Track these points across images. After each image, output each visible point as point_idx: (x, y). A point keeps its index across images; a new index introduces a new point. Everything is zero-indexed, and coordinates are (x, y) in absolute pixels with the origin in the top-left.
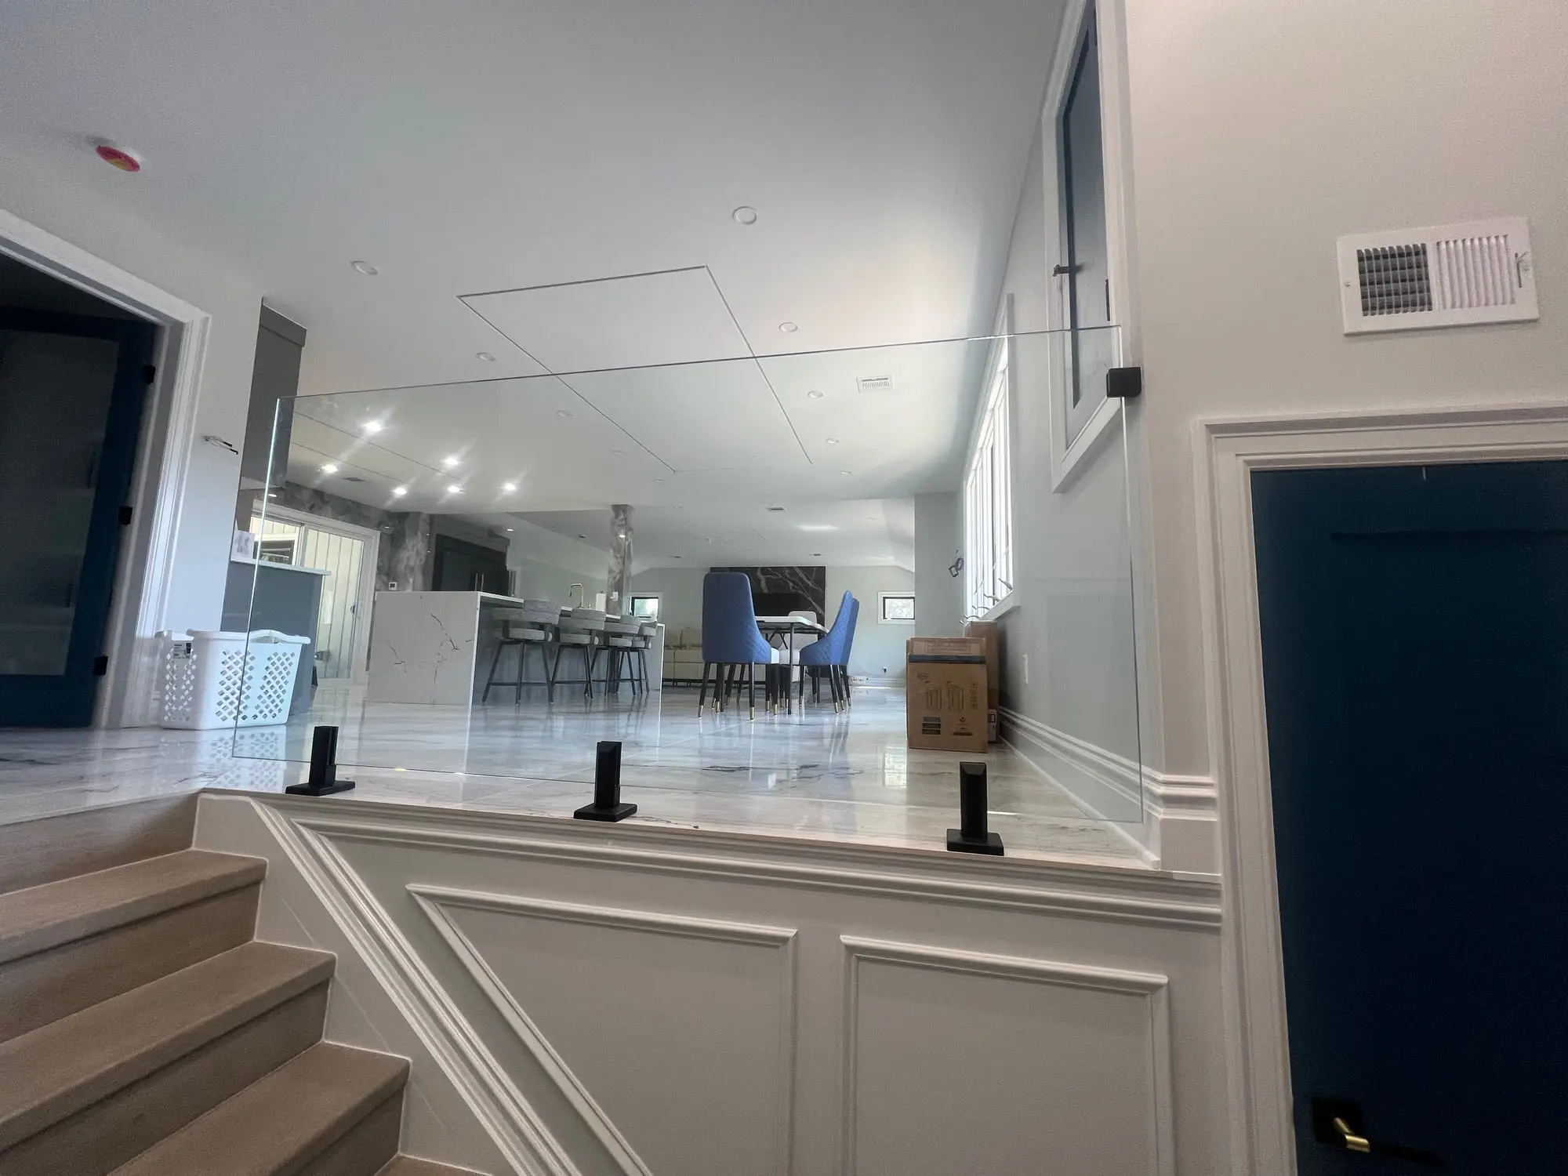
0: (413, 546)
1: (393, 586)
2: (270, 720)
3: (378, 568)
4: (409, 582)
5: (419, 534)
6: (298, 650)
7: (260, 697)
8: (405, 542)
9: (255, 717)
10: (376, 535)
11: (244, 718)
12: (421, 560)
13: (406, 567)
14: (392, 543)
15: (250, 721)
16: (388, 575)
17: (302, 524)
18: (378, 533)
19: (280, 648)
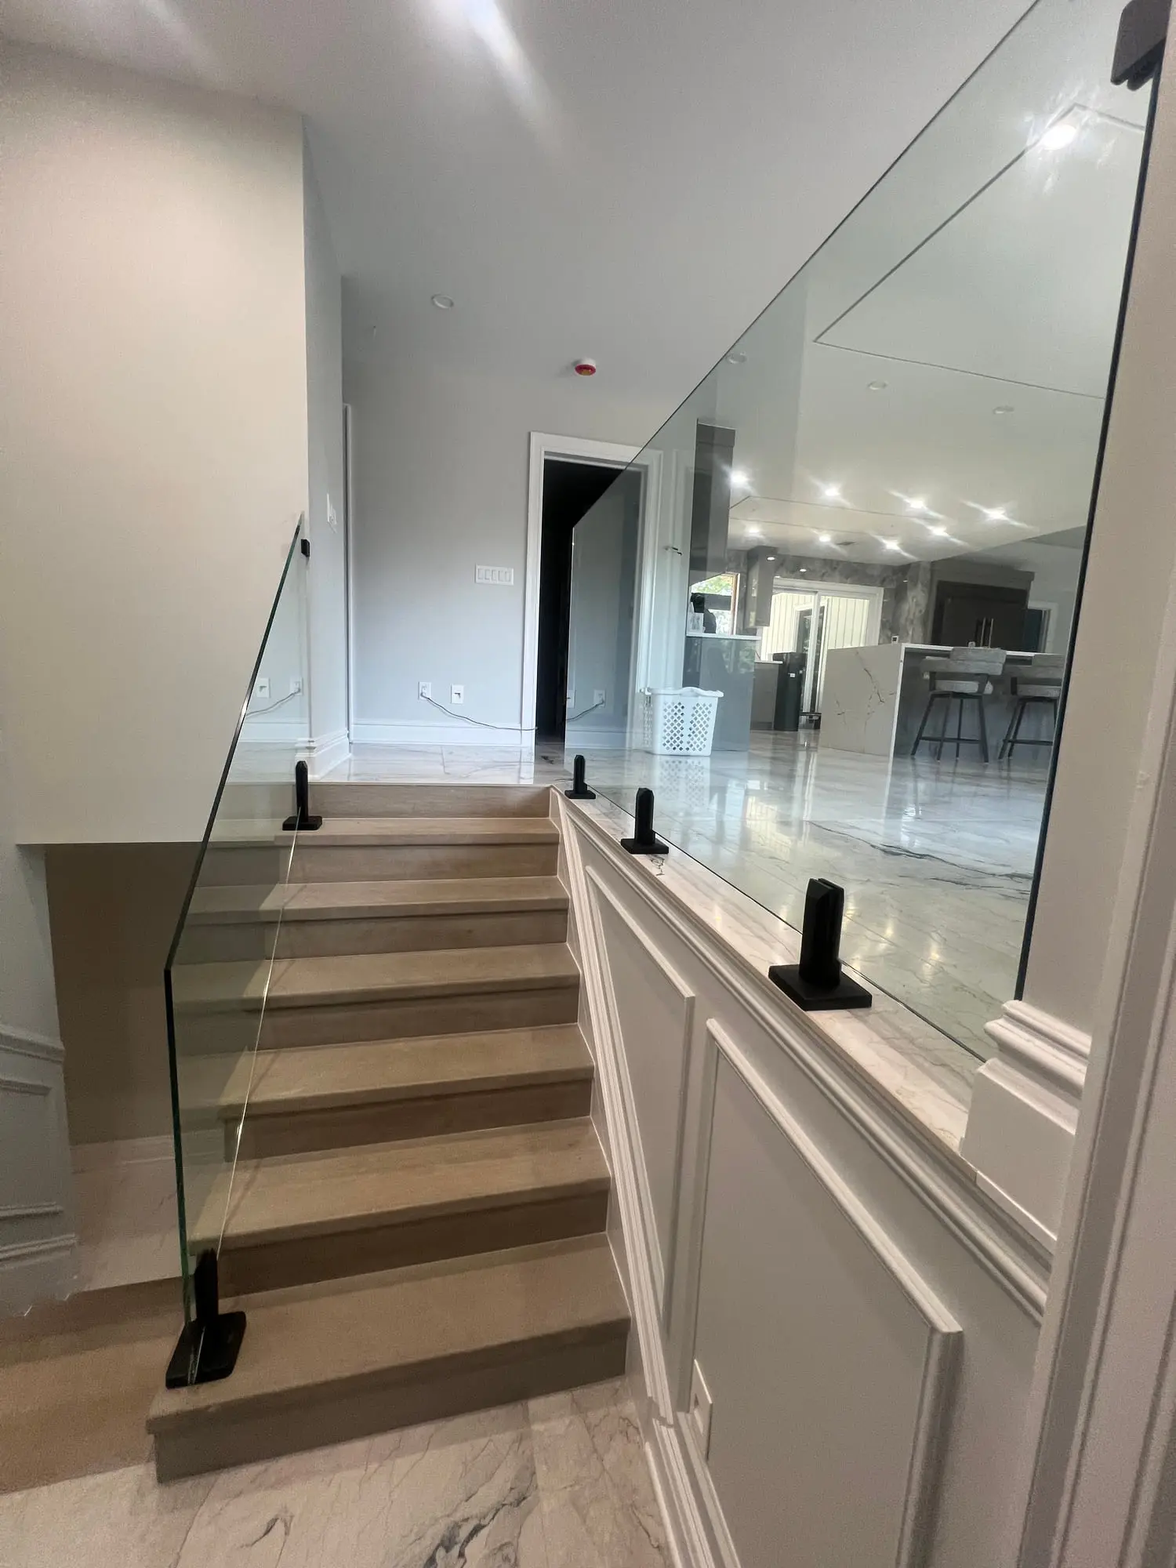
0: (913, 598)
1: (895, 639)
2: (697, 752)
3: (882, 622)
4: (908, 634)
5: (920, 586)
6: (715, 702)
7: (690, 735)
8: (906, 594)
9: (688, 749)
10: (880, 592)
11: (681, 749)
12: (920, 611)
13: (906, 619)
14: (895, 598)
15: (684, 752)
16: (891, 629)
17: (816, 592)
18: (882, 589)
19: (701, 700)
